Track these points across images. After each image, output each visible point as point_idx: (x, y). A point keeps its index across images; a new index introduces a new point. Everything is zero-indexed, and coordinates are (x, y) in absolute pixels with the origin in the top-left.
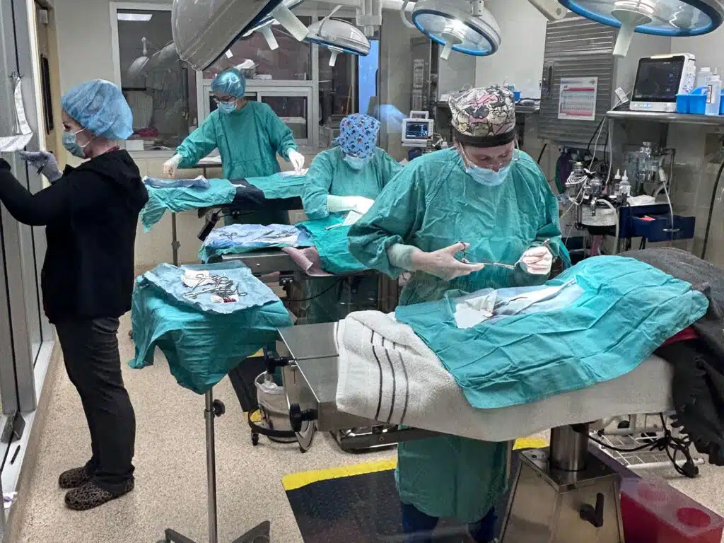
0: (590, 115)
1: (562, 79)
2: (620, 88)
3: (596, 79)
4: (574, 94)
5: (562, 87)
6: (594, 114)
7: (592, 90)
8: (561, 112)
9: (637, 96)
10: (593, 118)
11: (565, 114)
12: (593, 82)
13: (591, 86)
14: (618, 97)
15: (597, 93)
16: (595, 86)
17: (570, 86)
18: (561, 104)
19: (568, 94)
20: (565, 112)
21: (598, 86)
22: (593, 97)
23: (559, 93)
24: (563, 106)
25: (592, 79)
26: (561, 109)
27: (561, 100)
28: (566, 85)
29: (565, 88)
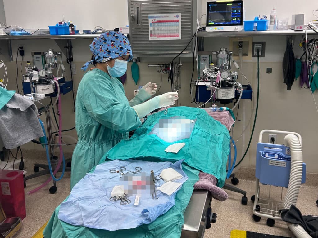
0: (178, 36)
1: (150, 15)
3: (180, 14)
4: (161, 24)
5: (150, 20)
6: (180, 36)
7: (178, 21)
8: (151, 36)
10: (180, 38)
12: (178, 16)
13: (176, 19)
15: (182, 22)
16: (180, 19)
17: (157, 19)
18: (151, 31)
19: (156, 24)
20: (155, 36)
21: (181, 18)
22: (179, 25)
23: (148, 24)
24: (152, 32)
25: (176, 14)
26: (151, 34)
27: (150, 29)
28: (154, 19)
29: (153, 21)
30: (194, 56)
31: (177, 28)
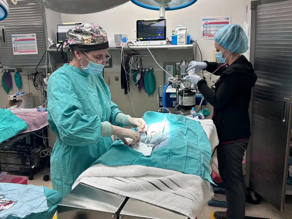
0: (35, 51)
1: (12, 35)
2: (49, 38)
3: (35, 34)
4: (21, 42)
5: (13, 39)
6: (37, 51)
7: (34, 40)
8: (14, 52)
9: (59, 41)
10: (36, 53)
11: (18, 52)
12: (33, 36)
13: (32, 38)
14: (50, 42)
15: (37, 40)
16: (35, 37)
17: (18, 38)
18: (14, 48)
19: (18, 42)
20: (18, 51)
21: (37, 37)
22: (35, 43)
23: (12, 42)
24: (16, 49)
25: (32, 34)
26: (15, 50)
27: (14, 46)
28: (16, 38)
29: (16, 40)
30: (49, 67)
31: (34, 45)
